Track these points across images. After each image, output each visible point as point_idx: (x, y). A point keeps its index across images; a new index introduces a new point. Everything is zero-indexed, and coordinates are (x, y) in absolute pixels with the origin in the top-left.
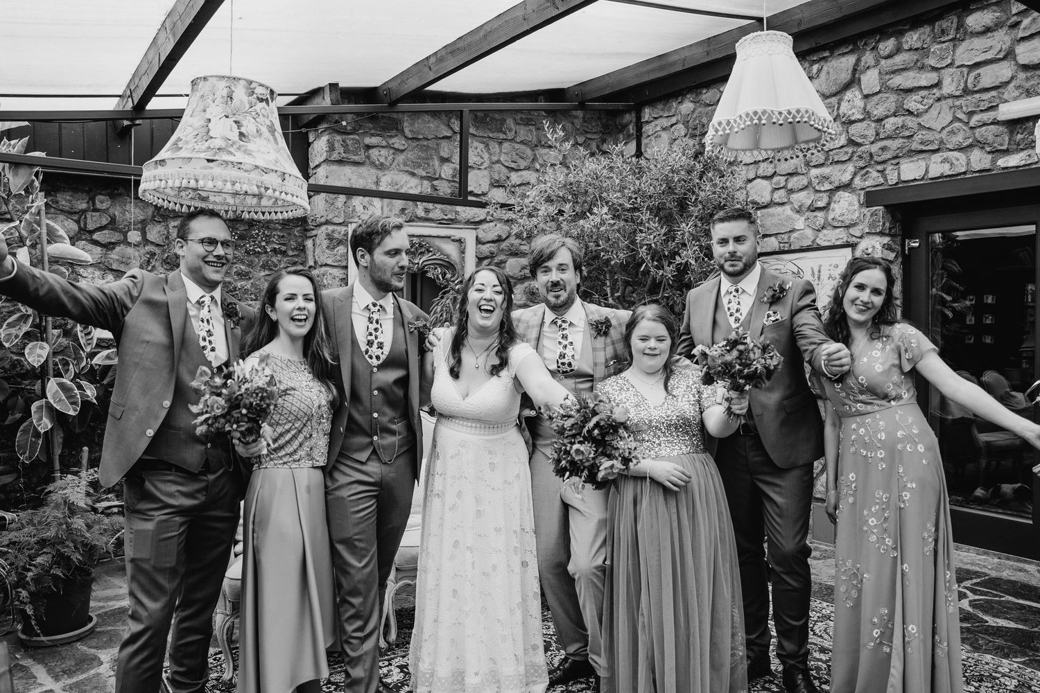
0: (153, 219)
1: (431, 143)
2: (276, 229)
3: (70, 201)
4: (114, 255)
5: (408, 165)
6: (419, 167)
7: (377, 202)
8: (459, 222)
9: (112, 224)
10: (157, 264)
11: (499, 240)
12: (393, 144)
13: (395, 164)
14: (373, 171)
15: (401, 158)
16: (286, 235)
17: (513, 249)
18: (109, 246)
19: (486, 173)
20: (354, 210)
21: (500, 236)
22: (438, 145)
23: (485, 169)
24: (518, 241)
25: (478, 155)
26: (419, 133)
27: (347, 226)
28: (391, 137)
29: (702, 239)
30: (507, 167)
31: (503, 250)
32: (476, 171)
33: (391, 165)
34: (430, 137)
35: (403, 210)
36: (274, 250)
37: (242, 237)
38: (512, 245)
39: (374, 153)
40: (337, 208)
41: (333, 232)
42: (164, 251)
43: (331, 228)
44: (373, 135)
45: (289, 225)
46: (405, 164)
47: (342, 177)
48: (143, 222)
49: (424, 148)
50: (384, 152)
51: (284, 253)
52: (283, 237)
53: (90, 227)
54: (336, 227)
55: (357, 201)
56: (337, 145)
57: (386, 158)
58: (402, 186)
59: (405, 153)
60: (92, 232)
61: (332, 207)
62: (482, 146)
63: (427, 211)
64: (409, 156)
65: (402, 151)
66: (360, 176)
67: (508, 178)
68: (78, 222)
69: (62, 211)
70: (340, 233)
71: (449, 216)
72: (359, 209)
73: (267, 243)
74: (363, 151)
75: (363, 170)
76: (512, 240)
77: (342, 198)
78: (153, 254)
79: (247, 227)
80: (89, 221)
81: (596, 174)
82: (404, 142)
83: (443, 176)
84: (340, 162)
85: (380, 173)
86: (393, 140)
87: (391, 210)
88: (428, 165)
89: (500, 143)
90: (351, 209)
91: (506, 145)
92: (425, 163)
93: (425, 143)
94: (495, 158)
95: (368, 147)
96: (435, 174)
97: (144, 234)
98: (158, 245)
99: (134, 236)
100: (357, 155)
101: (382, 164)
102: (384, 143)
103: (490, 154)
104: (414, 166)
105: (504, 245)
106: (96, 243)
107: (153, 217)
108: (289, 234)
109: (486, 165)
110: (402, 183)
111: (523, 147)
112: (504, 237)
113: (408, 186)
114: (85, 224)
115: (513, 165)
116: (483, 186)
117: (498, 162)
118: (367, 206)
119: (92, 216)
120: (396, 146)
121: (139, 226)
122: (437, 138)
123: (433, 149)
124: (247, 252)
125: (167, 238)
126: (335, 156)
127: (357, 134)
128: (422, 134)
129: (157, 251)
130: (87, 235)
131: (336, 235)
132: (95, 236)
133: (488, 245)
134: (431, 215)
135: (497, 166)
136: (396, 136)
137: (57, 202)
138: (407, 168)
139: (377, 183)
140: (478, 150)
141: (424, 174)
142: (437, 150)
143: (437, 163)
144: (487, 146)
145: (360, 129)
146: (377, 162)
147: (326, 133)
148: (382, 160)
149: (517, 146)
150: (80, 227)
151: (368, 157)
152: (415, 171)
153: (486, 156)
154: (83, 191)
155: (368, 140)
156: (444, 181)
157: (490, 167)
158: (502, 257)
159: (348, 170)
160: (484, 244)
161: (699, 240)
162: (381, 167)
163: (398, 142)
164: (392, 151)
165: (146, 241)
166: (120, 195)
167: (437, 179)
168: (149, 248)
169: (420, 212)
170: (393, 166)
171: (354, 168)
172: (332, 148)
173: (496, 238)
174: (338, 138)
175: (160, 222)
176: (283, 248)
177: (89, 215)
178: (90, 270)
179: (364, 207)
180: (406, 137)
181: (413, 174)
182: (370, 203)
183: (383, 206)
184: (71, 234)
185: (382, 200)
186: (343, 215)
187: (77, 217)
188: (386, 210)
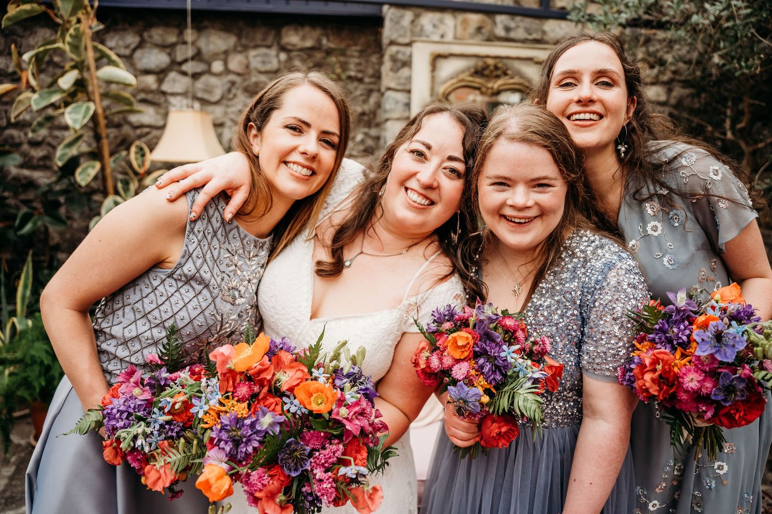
0: (235, 50)
2: (352, 56)
3: (162, 35)
4: (200, 84)
7: (449, 20)
8: (546, 43)
9: (198, 56)
10: (239, 93)
16: (363, 62)
18: (196, 76)
20: (422, 29)
27: (411, 46)
35: (479, 29)
36: (350, 77)
40: (403, 27)
41: (398, 52)
42: (244, 80)
45: (366, 52)
48: (226, 53)
51: (360, 80)
52: (360, 64)
53: (179, 58)
54: (401, 48)
55: (427, 20)
60: (181, 63)
61: (397, 26)
63: (508, 29)
68: (169, 54)
69: (157, 46)
70: (404, 54)
71: (534, 36)
72: (428, 28)
77: (409, 16)
78: (233, 83)
79: (324, 55)
80: (178, 53)
87: (465, 29)
90: (419, 28)
97: (226, 63)
98: (239, 74)
99: (217, 66)
106: (184, 74)
107: (235, 47)
108: (367, 61)
114: (175, 56)
118: (437, 23)
119: (180, 49)
121: (222, 56)
125: (247, 66)
129: (238, 79)
130: (176, 67)
131: (400, 56)
132: (185, 67)
134: (512, 35)
137: (151, 37)
150: (171, 59)
165: (227, 71)
166: (206, 28)
168: (232, 77)
169: (500, 31)
175: (240, 52)
176: (360, 75)
177: (178, 47)
178: (179, 98)
179: (434, 26)
182: (441, 21)
183: (455, 27)
184: (163, 66)
185: (455, 18)
186: (409, 34)
187: (168, 50)
188: (459, 29)
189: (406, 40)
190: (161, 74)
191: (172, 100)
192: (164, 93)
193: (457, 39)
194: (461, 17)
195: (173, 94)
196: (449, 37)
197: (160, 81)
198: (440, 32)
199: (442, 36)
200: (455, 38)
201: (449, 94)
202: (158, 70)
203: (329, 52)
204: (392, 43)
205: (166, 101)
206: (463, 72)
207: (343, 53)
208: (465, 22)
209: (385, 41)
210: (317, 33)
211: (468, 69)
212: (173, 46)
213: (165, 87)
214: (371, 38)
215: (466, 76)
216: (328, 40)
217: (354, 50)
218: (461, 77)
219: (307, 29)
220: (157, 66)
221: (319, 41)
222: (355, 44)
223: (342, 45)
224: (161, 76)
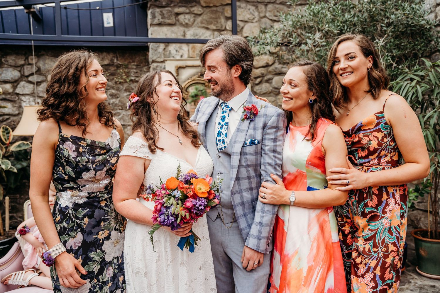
1: (219, 9)
2: (133, 69)
3: (14, 60)
4: (40, 88)
5: (203, 23)
6: (211, 23)
7: (185, 47)
9: (39, 71)
11: (267, 66)
12: (193, 11)
13: (196, 23)
14: (182, 29)
15: (199, 19)
16: (139, 71)
17: (278, 71)
18: (37, 84)
19: (256, 24)
20: (170, 53)
21: (267, 63)
22: (223, 9)
23: (256, 22)
24: (280, 66)
25: (251, 13)
26: (210, 3)
27: (165, 63)
28: (192, 7)
29: (394, 51)
30: (271, 20)
31: (270, 72)
32: (250, 24)
33: (193, 24)
34: (218, 5)
36: (131, 80)
37: (112, 74)
38: (276, 68)
39: (181, 18)
40: (159, 53)
41: (157, 67)
43: (155, 65)
44: (180, 7)
45: (140, 65)
46: (202, 23)
47: (161, 34)
49: (214, 12)
50: (187, 16)
52: (137, 72)
53: (27, 73)
54: (158, 64)
55: (172, 48)
56: (157, 14)
57: (189, 20)
58: (200, 37)
59: (202, 16)
60: (28, 77)
61: (156, 52)
62: (253, 8)
64: (204, 18)
65: (200, 15)
66: (173, 32)
67: (272, 26)
68: (20, 71)
69: (11, 66)
70: (161, 67)
72: (173, 52)
73: (128, 77)
74: (174, 17)
75: (175, 28)
76: (277, 65)
77: (162, 46)
79: (116, 68)
80: (25, 70)
81: (314, 12)
82: (200, 9)
83: (228, 28)
84: (160, 24)
85: (186, 29)
86: (192, 9)
87: (194, 52)
88: (217, 22)
89: (266, 5)
90: (168, 53)
91: (270, 6)
92: (215, 21)
93: (215, 9)
94: (262, 15)
95: (177, 14)
96: (222, 27)
100: (170, 19)
101: (187, 24)
102: (187, 11)
103: (259, 13)
104: (208, 23)
105: (271, 69)
106: (30, 82)
108: (141, 71)
109: (256, 19)
110: (201, 34)
111: (281, 7)
112: (270, 63)
113: (205, 36)
114: (24, 72)
115: (275, 18)
116: (255, 33)
117: (265, 17)
118: (178, 50)
119: (27, 68)
120: (196, 12)
122: (222, 5)
123: (219, 12)
124: (116, 83)
126: (156, 21)
127: (170, 7)
128: (213, 3)
130: (26, 79)
132: (30, 79)
133: (260, 69)
135: (264, 20)
136: (195, 6)
137: (7, 61)
138: (203, 25)
139: (184, 35)
140: (251, 10)
141: (215, 28)
142: (223, 13)
143: (223, 20)
144: (257, 7)
145: (171, 3)
146: (184, 23)
147: (151, 8)
148: (187, 21)
149: (277, 6)
150: (21, 74)
151: (178, 21)
152: (209, 27)
153: (256, 14)
154: (22, 54)
155: (177, 10)
156: (229, 31)
157: (259, 21)
158: (270, 76)
159: (165, 29)
160: (257, 68)
161: (392, 52)
162: (187, 26)
163: (197, 10)
164: (193, 16)
166: (43, 55)
167: (223, 30)
170: (195, 24)
171: (169, 28)
172: (154, 17)
173: (265, 65)
174: (158, 10)
176: (137, 79)
177: (25, 67)
178: (27, 97)
179: (176, 51)
180: (203, 7)
181: (207, 29)
182: (180, 48)
183: (188, 50)
184: (16, 78)
185: (188, 46)
186: (163, 56)
187: (19, 69)
188: (191, 51)
189: (162, 60)
190: (15, 83)
191: (23, 98)
192: (18, 94)
193: (190, 58)
194: (191, 45)
195: (23, 95)
196: (186, 56)
197: (15, 87)
198: (181, 54)
199: (182, 56)
200: (189, 57)
201: (187, 88)
202: (13, 81)
203: (118, 67)
204: (154, 61)
205: (19, 99)
206: (194, 75)
207: (127, 67)
208: (193, 48)
209: (150, 60)
210: (110, 56)
211: (197, 73)
212: (22, 66)
213: (17, 91)
214: (142, 58)
215: (195, 77)
216: (117, 60)
217: (133, 65)
218: (193, 78)
219: (105, 54)
220: (12, 78)
221: (112, 60)
222: (133, 62)
223: (126, 63)
224: (15, 84)
